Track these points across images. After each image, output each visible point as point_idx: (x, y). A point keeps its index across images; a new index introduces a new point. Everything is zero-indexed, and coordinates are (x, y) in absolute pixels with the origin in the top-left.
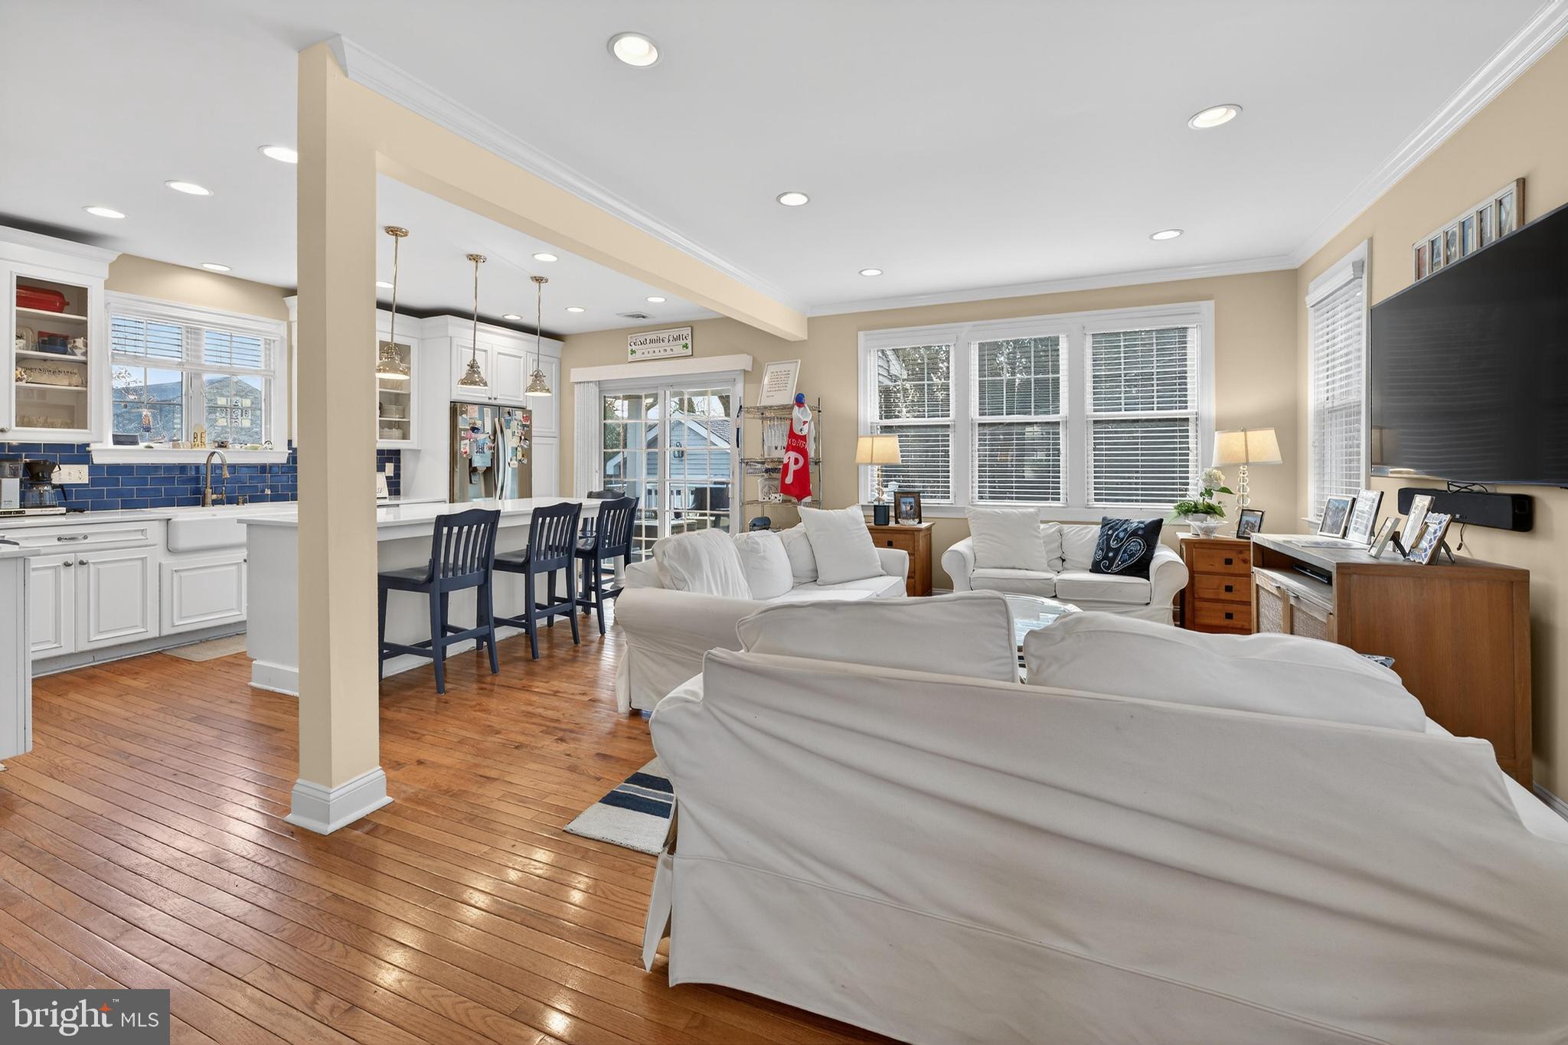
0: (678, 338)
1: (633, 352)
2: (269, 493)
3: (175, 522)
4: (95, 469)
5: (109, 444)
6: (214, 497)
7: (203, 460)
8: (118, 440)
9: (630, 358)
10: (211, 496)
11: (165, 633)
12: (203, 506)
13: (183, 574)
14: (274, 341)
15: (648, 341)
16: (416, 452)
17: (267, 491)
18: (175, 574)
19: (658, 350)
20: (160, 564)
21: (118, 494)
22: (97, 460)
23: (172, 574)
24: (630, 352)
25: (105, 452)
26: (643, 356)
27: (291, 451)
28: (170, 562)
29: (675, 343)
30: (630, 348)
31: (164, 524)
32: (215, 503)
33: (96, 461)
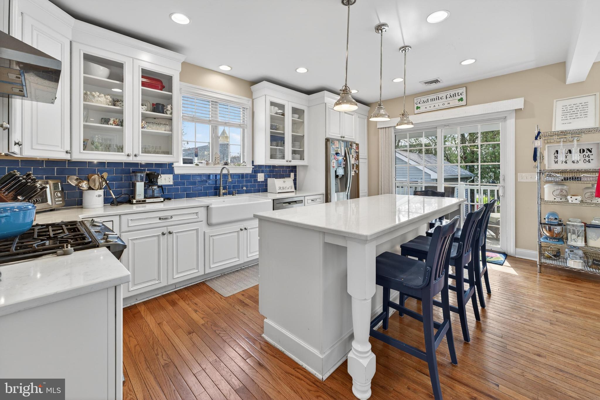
0: (455, 95)
1: (418, 108)
2: (245, 189)
3: (211, 207)
4: (176, 177)
5: (181, 163)
6: (224, 191)
7: (219, 172)
8: (185, 162)
9: (416, 111)
10: (222, 191)
11: (207, 272)
12: (219, 196)
13: (214, 238)
14: (247, 109)
15: (430, 100)
16: (305, 167)
17: (244, 188)
18: (211, 238)
19: (438, 104)
20: (204, 232)
21: (185, 190)
22: (177, 171)
23: (210, 237)
24: (415, 108)
25: (180, 168)
26: (426, 109)
27: (254, 167)
28: (209, 231)
29: (451, 99)
30: (416, 106)
31: (206, 208)
32: (224, 194)
33: (175, 173)
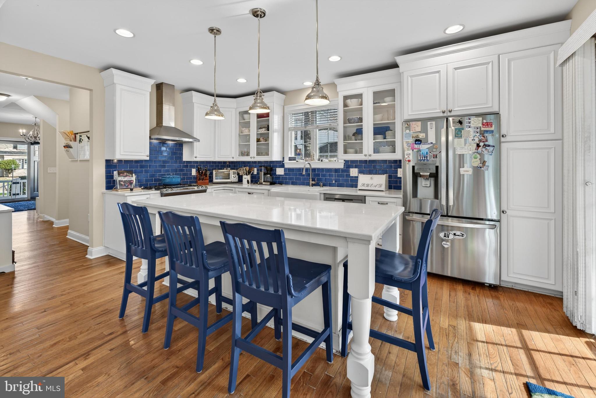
4: (285, 170)
6: (313, 182)
8: (290, 159)
25: (288, 164)
27: (346, 162)
31: (268, 191)
32: (313, 185)
33: (285, 167)
